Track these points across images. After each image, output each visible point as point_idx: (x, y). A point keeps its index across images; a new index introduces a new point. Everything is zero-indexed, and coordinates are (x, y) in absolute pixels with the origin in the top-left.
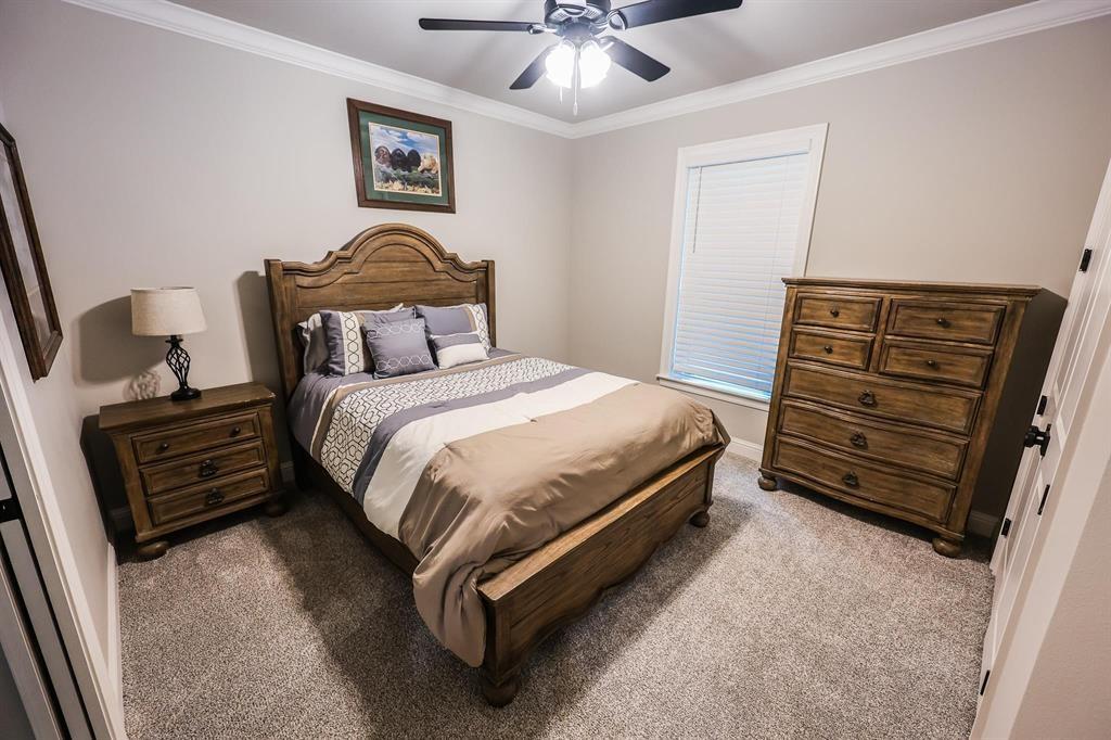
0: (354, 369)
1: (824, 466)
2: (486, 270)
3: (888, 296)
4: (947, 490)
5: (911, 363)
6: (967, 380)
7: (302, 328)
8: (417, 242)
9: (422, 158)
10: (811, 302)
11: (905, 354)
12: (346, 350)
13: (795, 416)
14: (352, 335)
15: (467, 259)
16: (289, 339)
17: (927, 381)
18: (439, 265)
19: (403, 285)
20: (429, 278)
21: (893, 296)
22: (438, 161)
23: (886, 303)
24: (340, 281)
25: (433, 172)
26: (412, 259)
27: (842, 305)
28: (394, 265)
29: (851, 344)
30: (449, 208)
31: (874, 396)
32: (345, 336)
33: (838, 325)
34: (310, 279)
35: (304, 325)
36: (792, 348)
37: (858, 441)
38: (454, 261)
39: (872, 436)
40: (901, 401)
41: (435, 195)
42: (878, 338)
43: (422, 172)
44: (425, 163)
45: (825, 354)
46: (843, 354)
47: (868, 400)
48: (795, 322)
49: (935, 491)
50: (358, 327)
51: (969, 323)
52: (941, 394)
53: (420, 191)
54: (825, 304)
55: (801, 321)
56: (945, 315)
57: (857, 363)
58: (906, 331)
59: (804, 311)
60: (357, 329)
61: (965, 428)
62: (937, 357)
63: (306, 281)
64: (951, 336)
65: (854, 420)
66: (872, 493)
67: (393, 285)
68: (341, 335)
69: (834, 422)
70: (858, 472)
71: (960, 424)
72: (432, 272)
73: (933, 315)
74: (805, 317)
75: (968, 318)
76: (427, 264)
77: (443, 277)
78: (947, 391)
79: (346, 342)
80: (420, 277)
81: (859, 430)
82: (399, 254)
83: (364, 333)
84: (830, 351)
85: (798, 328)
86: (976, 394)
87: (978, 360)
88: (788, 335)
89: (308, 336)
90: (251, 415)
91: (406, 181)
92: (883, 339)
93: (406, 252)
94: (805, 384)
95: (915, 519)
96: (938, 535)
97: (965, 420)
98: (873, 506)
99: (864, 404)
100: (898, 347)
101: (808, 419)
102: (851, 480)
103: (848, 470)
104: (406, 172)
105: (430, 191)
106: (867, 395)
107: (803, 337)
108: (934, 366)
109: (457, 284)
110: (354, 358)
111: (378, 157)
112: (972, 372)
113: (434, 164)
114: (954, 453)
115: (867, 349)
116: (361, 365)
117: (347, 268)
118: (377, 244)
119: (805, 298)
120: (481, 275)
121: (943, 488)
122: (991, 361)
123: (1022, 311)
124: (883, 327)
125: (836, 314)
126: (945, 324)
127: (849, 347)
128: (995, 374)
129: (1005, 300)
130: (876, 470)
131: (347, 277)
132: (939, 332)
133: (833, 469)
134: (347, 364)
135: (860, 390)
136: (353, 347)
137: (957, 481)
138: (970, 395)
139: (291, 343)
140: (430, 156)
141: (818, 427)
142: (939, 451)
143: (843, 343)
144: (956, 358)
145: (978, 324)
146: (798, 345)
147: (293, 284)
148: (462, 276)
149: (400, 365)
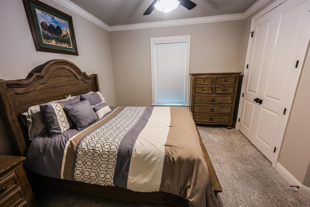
0: (65, 129)
1: (205, 118)
2: (95, 78)
3: (215, 76)
4: (229, 116)
5: (221, 91)
6: (231, 92)
7: (25, 116)
8: (70, 68)
9: (62, 30)
10: (199, 79)
11: (220, 89)
12: (59, 121)
13: (197, 107)
14: (61, 113)
15: (89, 74)
16: (17, 124)
17: (224, 94)
18: (79, 77)
19: (68, 87)
20: (76, 83)
21: (217, 76)
22: (69, 33)
23: (215, 78)
24: (38, 88)
25: (68, 37)
26: (69, 75)
27: (206, 79)
28: (62, 78)
29: (208, 88)
30: (76, 53)
31: (214, 99)
32: (57, 115)
33: (205, 84)
34: (23, 89)
35: (26, 114)
36: (195, 91)
37: (212, 110)
38: (84, 75)
39: (215, 108)
40: (219, 99)
41: (70, 47)
42: (214, 86)
43: (63, 36)
44: (64, 33)
45: (203, 91)
46: (207, 91)
47: (213, 100)
48: (195, 84)
49: (227, 117)
50: (62, 109)
51: (230, 81)
52: (226, 96)
53: (64, 45)
54: (202, 79)
55: (197, 84)
56: (226, 79)
57: (211, 92)
58: (220, 84)
59: (197, 81)
60: (62, 110)
61: (231, 102)
62: (225, 88)
63: (20, 90)
64: (227, 84)
65: (211, 105)
66: (216, 121)
67: (63, 87)
68: (55, 115)
69: (207, 107)
70: (212, 117)
71: (230, 102)
72: (77, 80)
73: (224, 80)
74: (197, 83)
75: (230, 79)
76: (74, 77)
77: (81, 82)
78: (227, 95)
79: (58, 117)
80: (73, 83)
81: (212, 107)
82: (64, 73)
83: (66, 111)
84: (204, 90)
85: (196, 86)
86: (232, 95)
87: (232, 88)
88: (194, 88)
89: (30, 120)
90: (12, 174)
91: (57, 40)
92: (215, 86)
93: (66, 72)
94: (199, 99)
95: (224, 124)
96: (228, 126)
97: (231, 101)
98: (216, 124)
99: (213, 101)
100: (218, 87)
101: (201, 108)
102: (211, 119)
103: (210, 117)
104: (57, 36)
105: (67, 45)
106: (213, 99)
107: (197, 88)
108: (225, 91)
109: (86, 84)
110: (64, 124)
111: (42, 27)
112: (231, 90)
113: (67, 34)
114: (230, 108)
115: (212, 88)
116: (68, 126)
117: (41, 81)
118: (53, 69)
119: (197, 78)
120: (93, 80)
121: (228, 115)
122: (235, 87)
123: (238, 77)
124: (215, 83)
125: (204, 82)
126: (226, 81)
127: (209, 89)
128: (235, 91)
129: (236, 75)
130: (216, 116)
131: (42, 86)
132: (225, 83)
133: (207, 118)
134: (62, 128)
135: (211, 98)
136: (62, 119)
137: (231, 113)
138: (231, 95)
139: (19, 126)
140: (65, 31)
141: (203, 109)
142: (227, 108)
143: (207, 88)
144: (228, 88)
145: (232, 80)
146: (197, 90)
147: (12, 93)
148: (87, 81)
149: (89, 121)
